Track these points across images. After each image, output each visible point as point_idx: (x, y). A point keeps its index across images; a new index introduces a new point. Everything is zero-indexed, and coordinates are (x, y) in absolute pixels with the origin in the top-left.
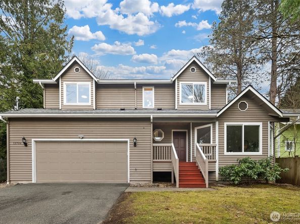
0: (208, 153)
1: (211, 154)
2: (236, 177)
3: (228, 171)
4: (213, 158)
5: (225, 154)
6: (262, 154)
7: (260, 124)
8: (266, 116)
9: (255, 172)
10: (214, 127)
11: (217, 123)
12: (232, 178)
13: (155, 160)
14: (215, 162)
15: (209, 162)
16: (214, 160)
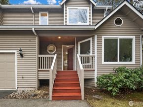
0: (88, 63)
1: (91, 64)
2: (114, 87)
3: (105, 80)
4: (92, 67)
5: (103, 64)
6: (134, 63)
7: (134, 37)
8: (139, 31)
9: (133, 82)
10: (93, 40)
11: (96, 37)
12: (110, 89)
13: (40, 69)
14: (94, 70)
15: (85, 71)
16: (93, 69)
